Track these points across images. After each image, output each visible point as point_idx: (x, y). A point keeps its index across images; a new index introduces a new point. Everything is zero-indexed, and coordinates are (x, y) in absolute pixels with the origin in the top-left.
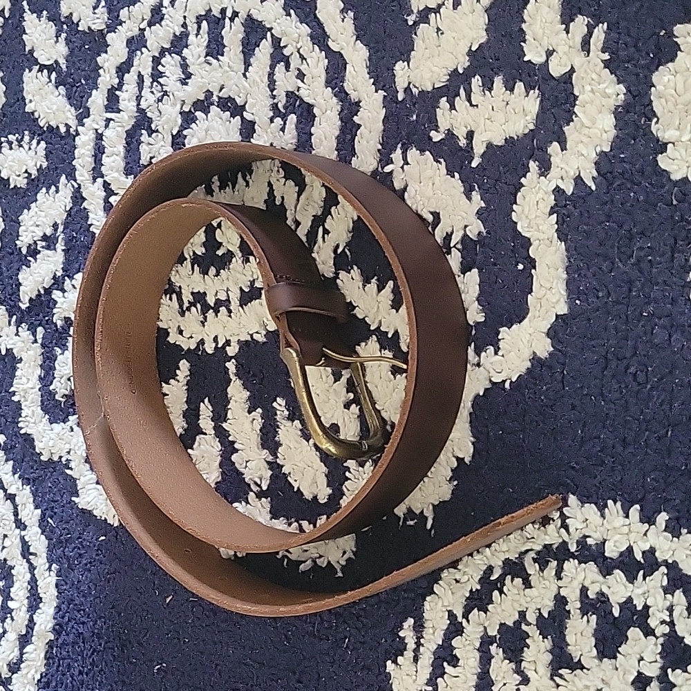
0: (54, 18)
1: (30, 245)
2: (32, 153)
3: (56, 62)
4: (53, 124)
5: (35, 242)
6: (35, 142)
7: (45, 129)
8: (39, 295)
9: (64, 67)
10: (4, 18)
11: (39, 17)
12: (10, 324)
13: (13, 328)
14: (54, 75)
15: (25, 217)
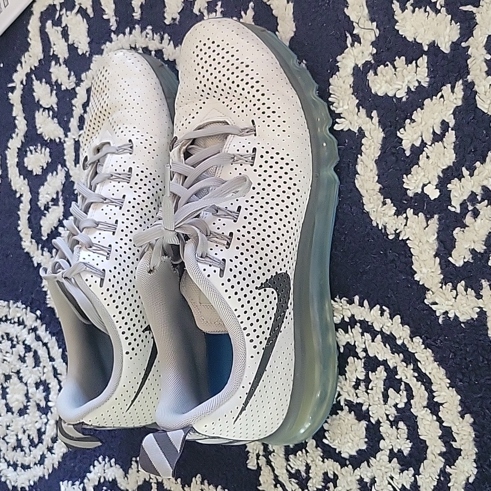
0: (49, 82)
1: (45, 204)
2: (43, 155)
3: (52, 106)
4: (53, 138)
5: (48, 203)
6: (43, 149)
7: (49, 141)
8: (52, 232)
9: (56, 109)
10: (23, 85)
11: (41, 82)
12: (38, 249)
13: (40, 251)
14: (51, 113)
15: (42, 190)
